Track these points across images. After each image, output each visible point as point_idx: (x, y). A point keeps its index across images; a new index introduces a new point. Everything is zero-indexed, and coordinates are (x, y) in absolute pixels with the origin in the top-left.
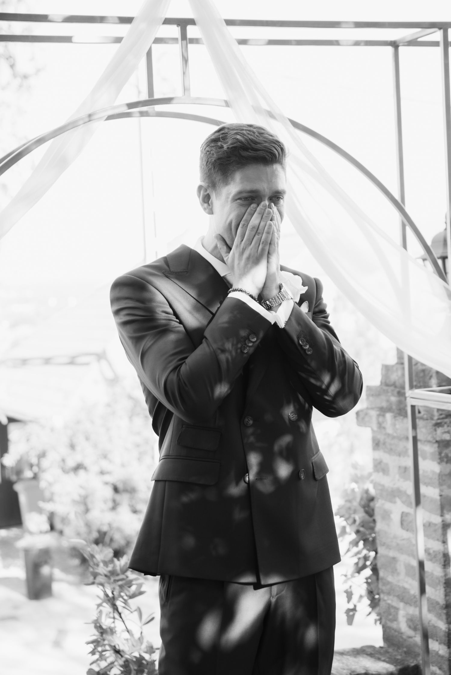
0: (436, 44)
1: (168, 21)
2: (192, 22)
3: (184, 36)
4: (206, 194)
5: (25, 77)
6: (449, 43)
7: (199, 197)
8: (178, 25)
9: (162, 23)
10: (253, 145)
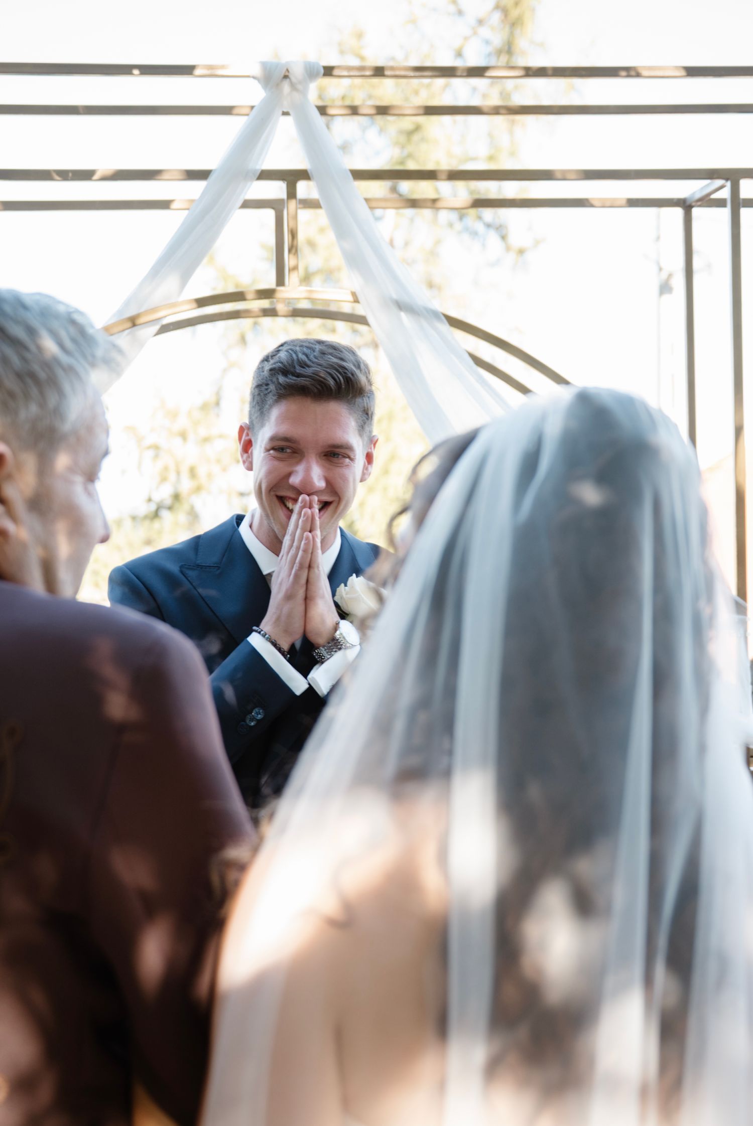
0: (721, 203)
1: (266, 175)
2: (304, 175)
3: (292, 193)
4: (247, 438)
5: (521, 252)
6: (741, 201)
7: (240, 443)
8: (283, 180)
9: (257, 177)
10: (298, 367)
